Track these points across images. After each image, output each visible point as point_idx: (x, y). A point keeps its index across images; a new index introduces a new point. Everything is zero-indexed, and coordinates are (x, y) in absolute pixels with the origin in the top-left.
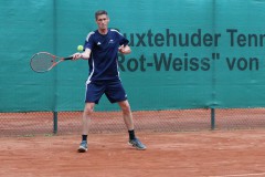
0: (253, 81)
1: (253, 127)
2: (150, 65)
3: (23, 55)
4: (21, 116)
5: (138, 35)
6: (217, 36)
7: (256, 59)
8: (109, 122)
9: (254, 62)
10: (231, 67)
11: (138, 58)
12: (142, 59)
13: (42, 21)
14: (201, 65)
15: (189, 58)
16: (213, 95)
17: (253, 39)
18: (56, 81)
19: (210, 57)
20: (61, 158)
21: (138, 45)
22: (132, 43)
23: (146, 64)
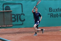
2: (59, 16)
3: (30, 14)
4: (30, 28)
5: (56, 9)
8: (50, 29)
11: (56, 14)
20: (39, 38)
21: (56, 11)
22: (55, 11)
23: (58, 16)
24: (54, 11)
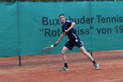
0: (109, 39)
1: (110, 59)
4: (5, 59)
5: (56, 20)
6: (92, 19)
7: (110, 29)
9: (109, 30)
10: (99, 33)
11: (56, 30)
12: (59, 30)
13: (12, 15)
14: (85, 32)
15: (80, 29)
16: (91, 46)
17: (108, 19)
18: (19, 42)
19: (89, 28)
20: (23, 77)
21: (56, 24)
22: (54, 24)
23: (60, 33)
24: (52, 23)
